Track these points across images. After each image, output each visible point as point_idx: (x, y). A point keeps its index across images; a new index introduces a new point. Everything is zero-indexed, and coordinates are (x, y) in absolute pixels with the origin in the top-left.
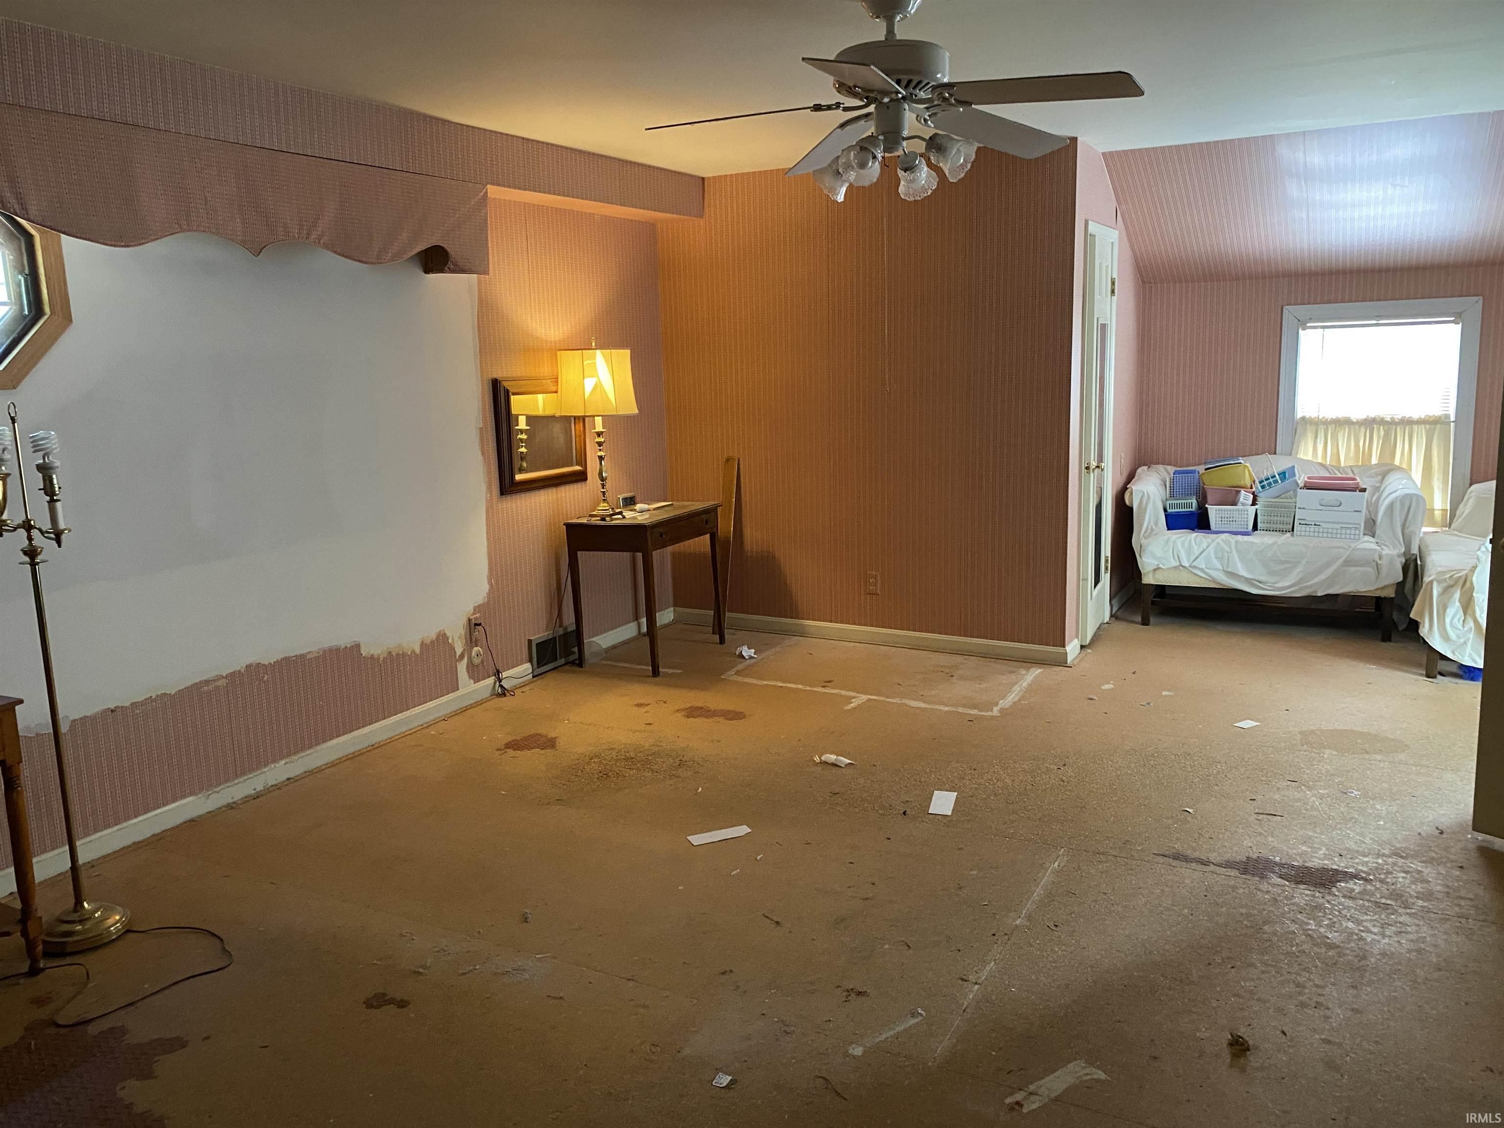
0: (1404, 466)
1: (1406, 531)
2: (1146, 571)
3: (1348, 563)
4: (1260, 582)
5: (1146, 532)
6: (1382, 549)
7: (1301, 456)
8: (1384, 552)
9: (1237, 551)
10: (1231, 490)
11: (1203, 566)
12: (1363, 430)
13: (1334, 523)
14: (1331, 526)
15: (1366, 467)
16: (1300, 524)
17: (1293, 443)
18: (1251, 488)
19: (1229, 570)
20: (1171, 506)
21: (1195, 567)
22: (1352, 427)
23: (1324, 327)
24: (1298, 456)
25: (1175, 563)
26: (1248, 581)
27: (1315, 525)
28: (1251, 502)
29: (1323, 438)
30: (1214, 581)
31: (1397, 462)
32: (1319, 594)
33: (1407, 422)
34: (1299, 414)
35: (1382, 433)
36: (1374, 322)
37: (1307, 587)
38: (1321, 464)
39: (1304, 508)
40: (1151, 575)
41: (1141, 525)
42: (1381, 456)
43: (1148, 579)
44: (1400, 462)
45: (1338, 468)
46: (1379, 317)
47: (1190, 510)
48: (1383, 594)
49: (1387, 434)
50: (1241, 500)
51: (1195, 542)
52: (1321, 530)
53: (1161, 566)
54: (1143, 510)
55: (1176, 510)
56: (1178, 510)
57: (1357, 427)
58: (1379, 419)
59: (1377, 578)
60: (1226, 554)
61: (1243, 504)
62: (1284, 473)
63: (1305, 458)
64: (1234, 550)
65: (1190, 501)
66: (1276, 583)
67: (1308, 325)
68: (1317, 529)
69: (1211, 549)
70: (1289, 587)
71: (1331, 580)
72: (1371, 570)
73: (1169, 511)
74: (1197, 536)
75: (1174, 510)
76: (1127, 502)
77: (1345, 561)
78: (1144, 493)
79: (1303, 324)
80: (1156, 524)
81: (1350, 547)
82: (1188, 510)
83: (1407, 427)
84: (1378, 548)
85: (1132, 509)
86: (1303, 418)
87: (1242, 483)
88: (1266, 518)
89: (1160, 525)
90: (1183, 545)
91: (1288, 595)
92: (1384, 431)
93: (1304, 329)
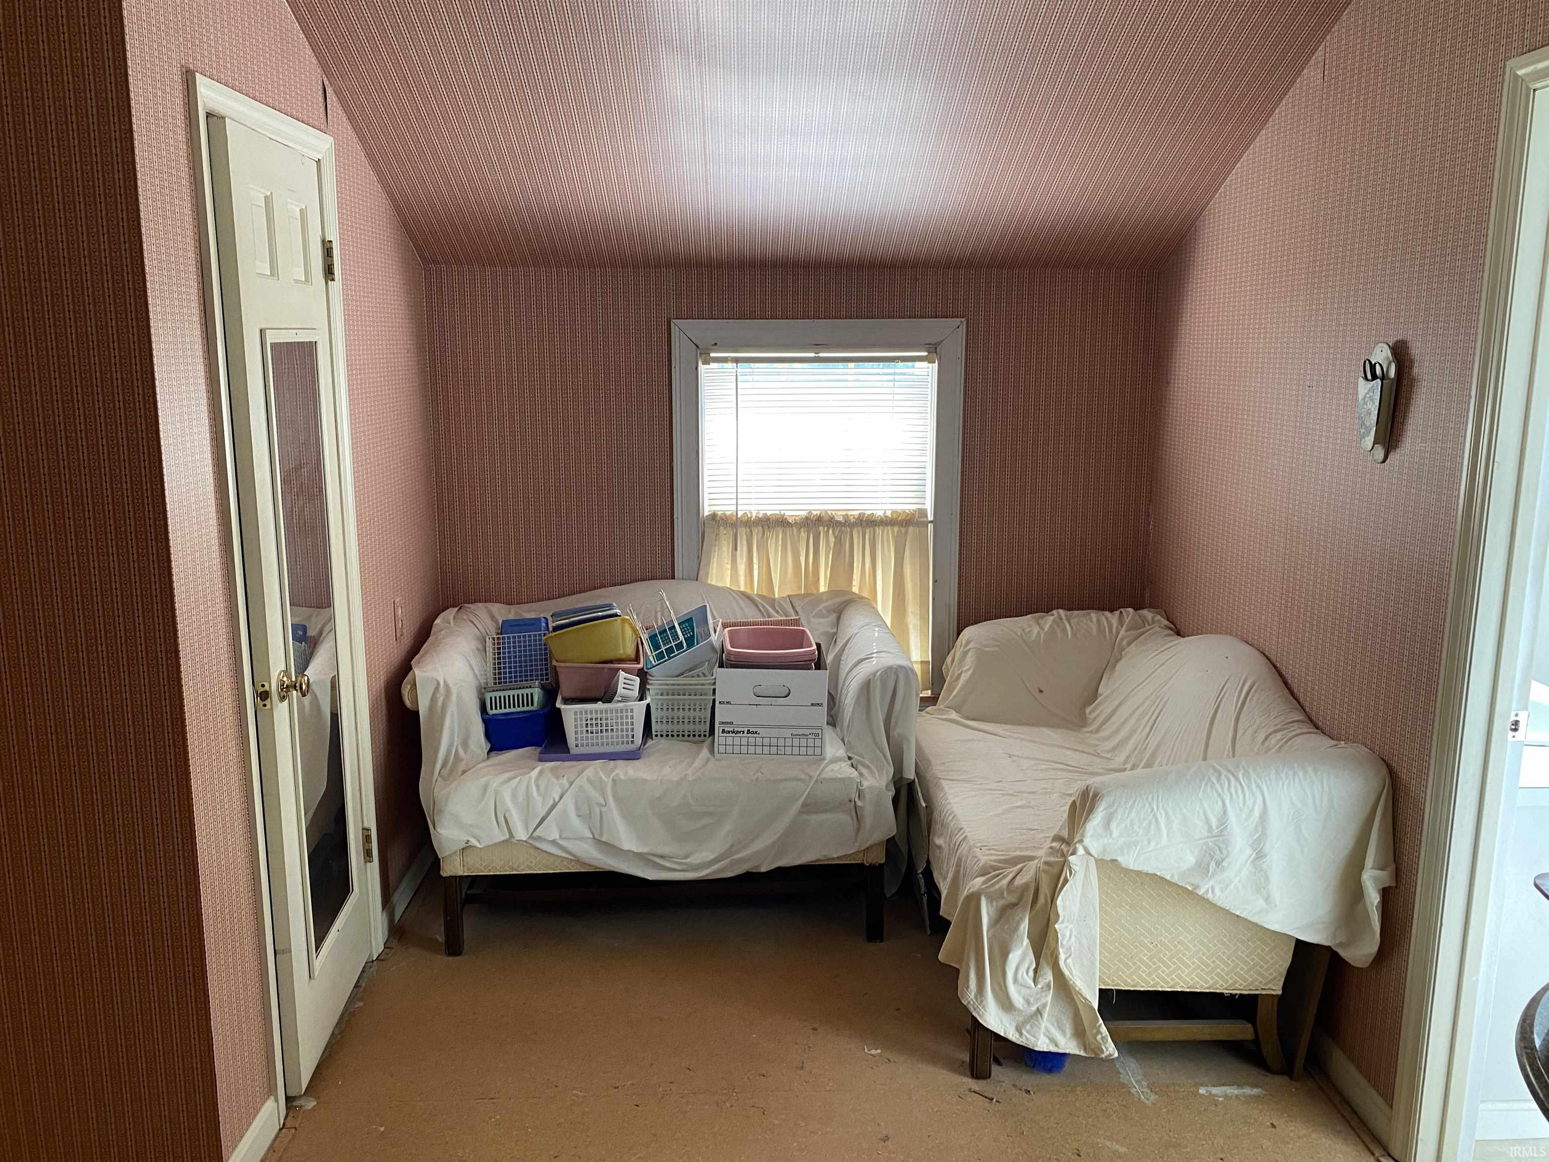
0: (865, 594)
1: (895, 733)
2: (447, 853)
3: (810, 807)
4: (662, 857)
5: (444, 765)
6: (861, 774)
7: (713, 580)
8: (866, 784)
9: (617, 799)
10: (603, 668)
11: (555, 835)
12: (803, 534)
13: (779, 727)
14: (774, 732)
15: (812, 599)
16: (723, 731)
17: (699, 558)
18: (637, 660)
19: (604, 839)
20: (495, 703)
21: (539, 838)
22: (788, 530)
23: (737, 360)
24: (709, 582)
25: (500, 836)
26: (642, 858)
27: (749, 732)
28: (636, 693)
29: (745, 549)
30: (578, 861)
31: (855, 589)
32: (763, 870)
33: (867, 523)
34: (706, 511)
35: (832, 540)
36: (812, 355)
37: (742, 861)
38: (744, 595)
39: (728, 703)
40: (457, 859)
41: (436, 750)
42: (832, 580)
43: (452, 868)
44: (860, 589)
45: (772, 602)
46: (818, 346)
47: (530, 708)
48: (868, 860)
49: (839, 541)
50: (620, 690)
51: (537, 786)
52: (759, 741)
53: (474, 842)
54: (438, 715)
55: (503, 711)
56: (508, 710)
57: (795, 530)
58: (826, 518)
59: (858, 830)
60: (597, 809)
61: (625, 699)
62: (690, 620)
63: (720, 584)
64: (611, 800)
65: (528, 691)
66: (686, 857)
67: (712, 355)
68: (752, 740)
69: (568, 803)
70: (716, 861)
71: (783, 844)
72: (845, 818)
73: (491, 712)
74: (541, 773)
75: (499, 711)
76: (408, 703)
77: (804, 805)
78: (438, 684)
79: (703, 353)
80: (465, 744)
81: (811, 777)
82: (526, 709)
83: (868, 531)
84: (855, 774)
85: (417, 713)
86: (713, 516)
87: (621, 653)
88: (665, 713)
89: (473, 746)
90: (514, 795)
91: (711, 878)
92: (835, 538)
93: (706, 362)
